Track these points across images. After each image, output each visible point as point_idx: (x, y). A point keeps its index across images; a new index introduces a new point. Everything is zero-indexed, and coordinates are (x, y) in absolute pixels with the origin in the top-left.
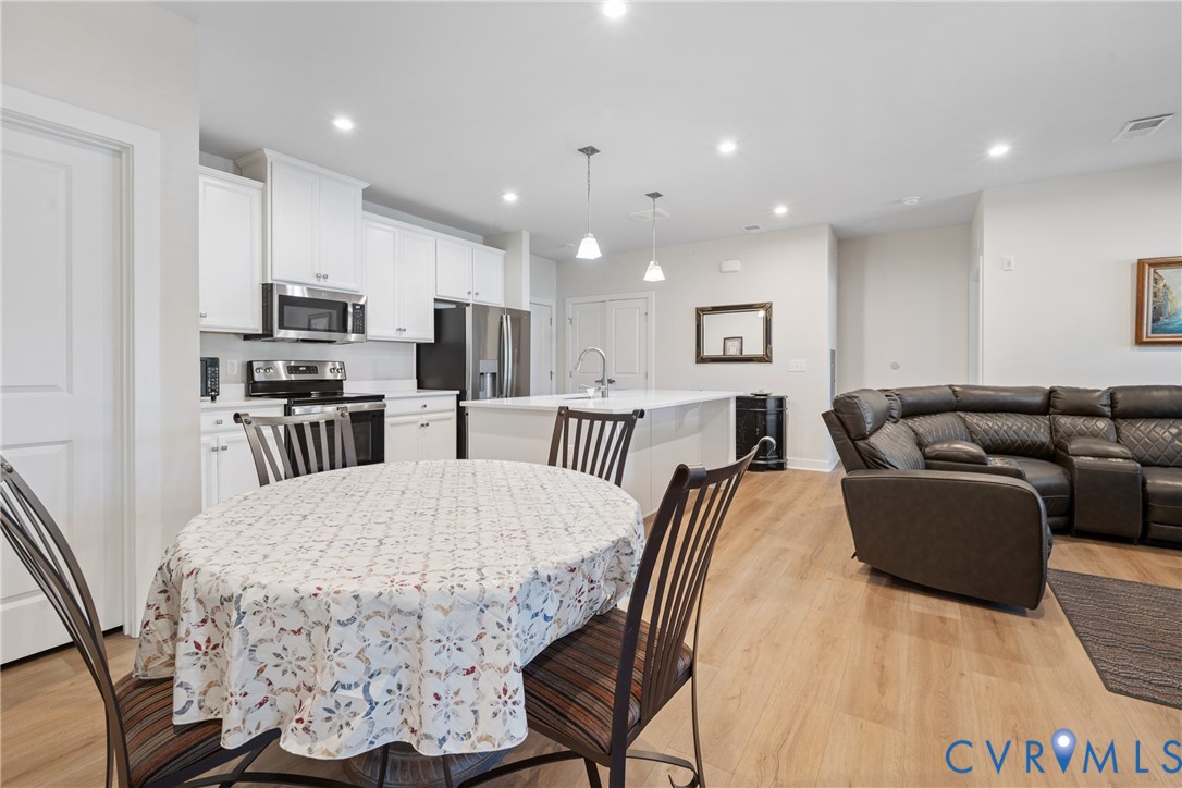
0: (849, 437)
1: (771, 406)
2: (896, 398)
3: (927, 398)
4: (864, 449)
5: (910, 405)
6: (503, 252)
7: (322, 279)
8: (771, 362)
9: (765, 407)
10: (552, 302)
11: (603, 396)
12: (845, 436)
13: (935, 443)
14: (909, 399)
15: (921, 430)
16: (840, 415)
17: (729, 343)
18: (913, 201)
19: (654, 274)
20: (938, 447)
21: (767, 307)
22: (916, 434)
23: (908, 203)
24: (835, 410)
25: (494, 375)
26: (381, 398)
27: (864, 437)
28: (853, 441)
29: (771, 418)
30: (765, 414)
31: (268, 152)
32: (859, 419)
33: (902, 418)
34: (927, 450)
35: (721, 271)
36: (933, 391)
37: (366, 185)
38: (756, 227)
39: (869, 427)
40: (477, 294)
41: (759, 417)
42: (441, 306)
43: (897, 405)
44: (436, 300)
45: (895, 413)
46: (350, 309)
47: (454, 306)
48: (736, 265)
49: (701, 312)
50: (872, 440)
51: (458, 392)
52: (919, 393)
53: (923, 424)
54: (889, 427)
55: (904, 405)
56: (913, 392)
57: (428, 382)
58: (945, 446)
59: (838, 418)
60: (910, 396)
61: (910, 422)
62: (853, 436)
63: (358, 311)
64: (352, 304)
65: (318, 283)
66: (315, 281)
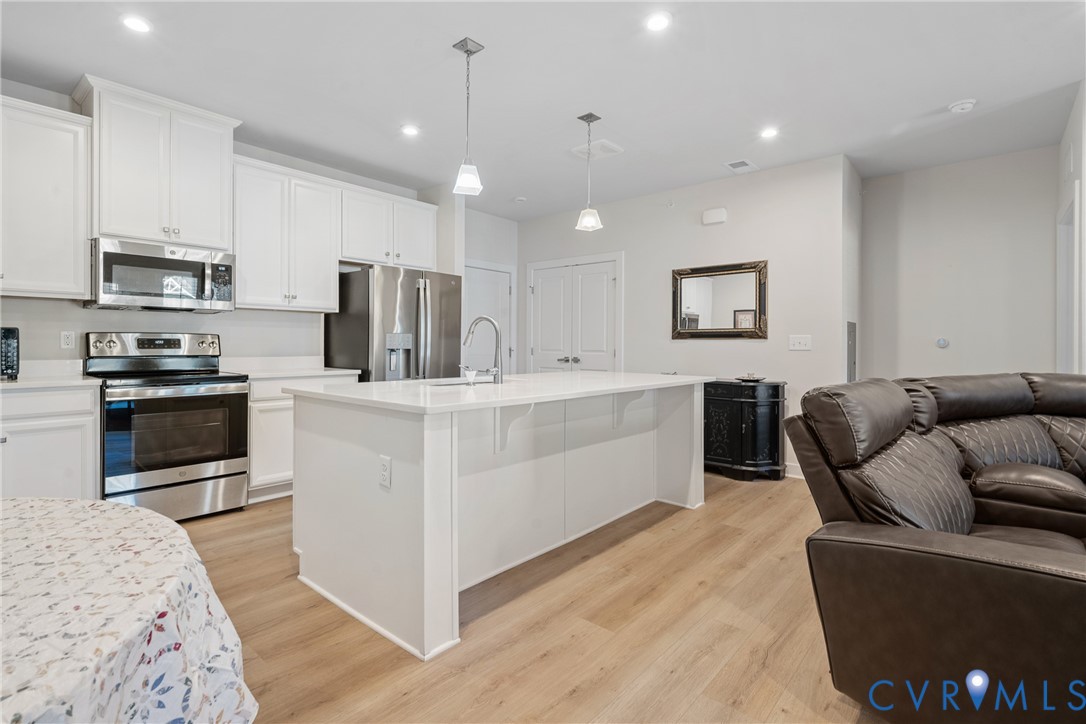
0: (828, 463)
1: (762, 395)
2: (927, 393)
3: (982, 393)
4: (854, 486)
5: (952, 404)
6: (435, 207)
7: (173, 235)
8: (765, 337)
9: (754, 397)
10: (513, 269)
11: (495, 381)
12: (820, 460)
13: (997, 467)
14: (951, 394)
15: (971, 445)
16: (812, 424)
17: (740, 317)
18: (964, 106)
19: (589, 221)
20: (999, 476)
21: (759, 269)
22: (963, 451)
23: (956, 110)
24: (805, 415)
25: (408, 352)
26: (243, 378)
27: (854, 465)
28: (834, 469)
29: (762, 411)
30: (754, 405)
31: (92, 79)
32: (846, 433)
33: (938, 423)
34: (980, 481)
35: (702, 223)
36: (994, 382)
37: (238, 123)
38: (743, 164)
39: (861, 447)
40: (398, 256)
41: (746, 409)
42: (347, 269)
43: (927, 405)
44: (341, 263)
45: (923, 418)
46: (208, 271)
47: (359, 269)
48: (721, 215)
49: (678, 275)
50: (869, 470)
51: (359, 372)
52: (968, 385)
53: (976, 436)
54: (909, 443)
55: (941, 403)
56: (959, 384)
57: (338, 358)
58: (1013, 475)
59: (810, 429)
60: (954, 390)
61: (952, 431)
62: (834, 462)
63: (222, 274)
64: (212, 265)
65: (167, 239)
66: (162, 237)
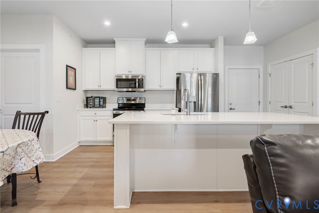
40: (197, 69)
44: (177, 74)
51: (178, 109)
63: (141, 81)
64: (138, 79)
65: (130, 74)
66: (128, 73)
